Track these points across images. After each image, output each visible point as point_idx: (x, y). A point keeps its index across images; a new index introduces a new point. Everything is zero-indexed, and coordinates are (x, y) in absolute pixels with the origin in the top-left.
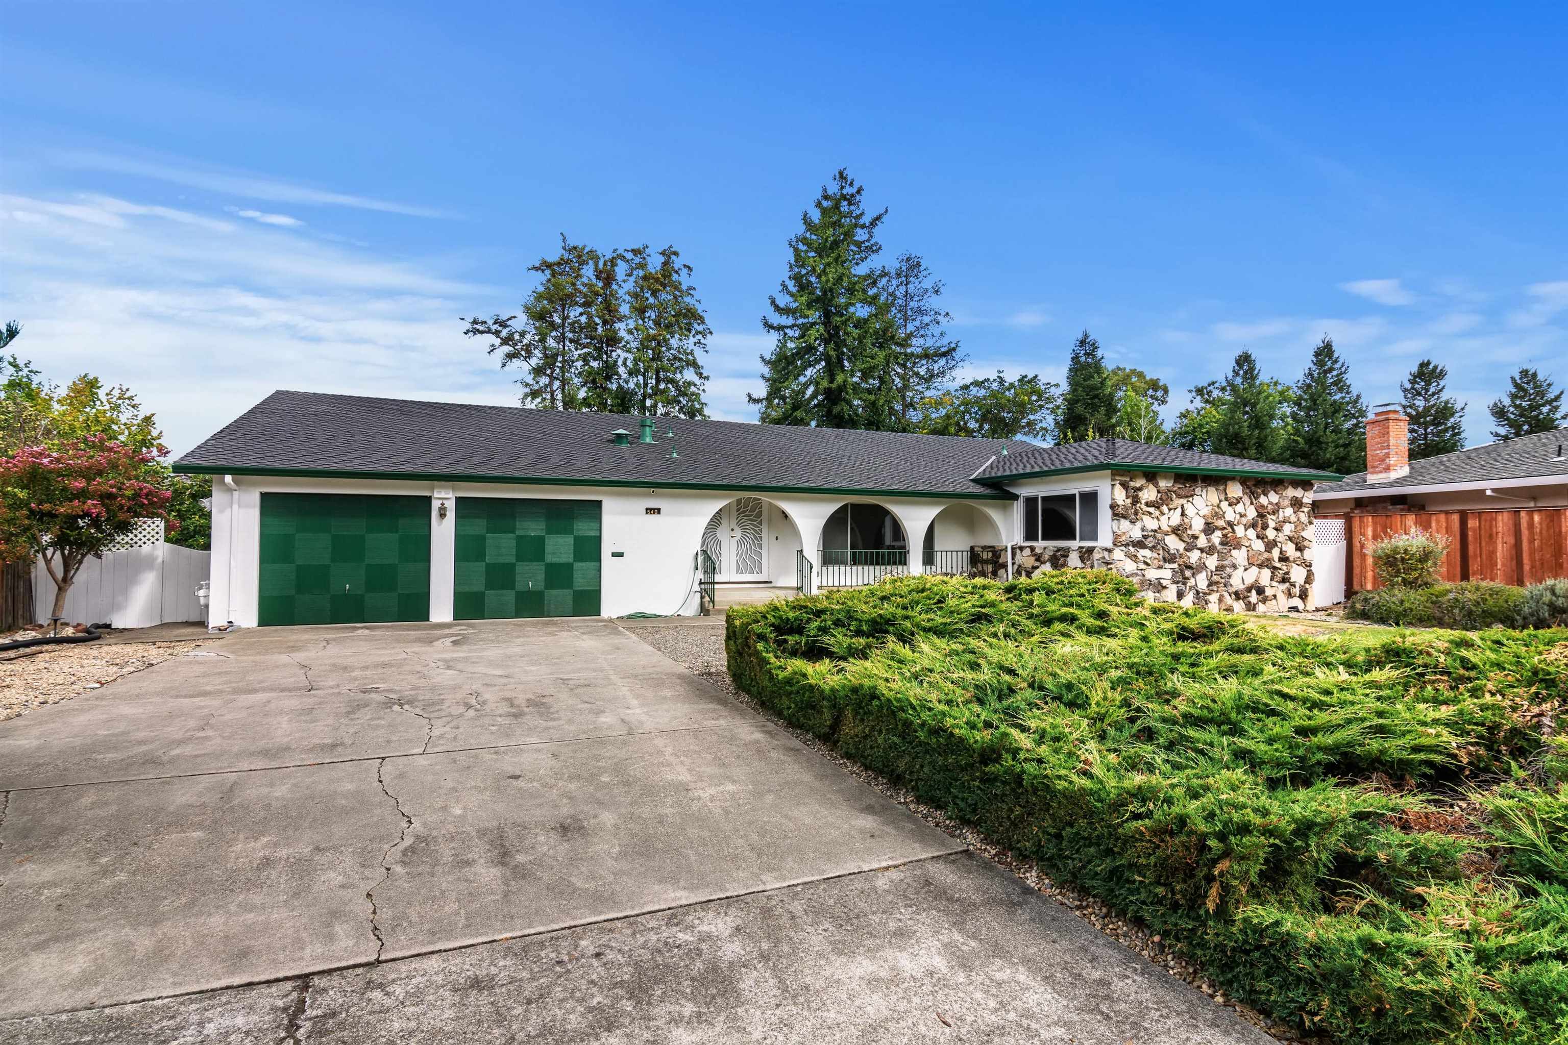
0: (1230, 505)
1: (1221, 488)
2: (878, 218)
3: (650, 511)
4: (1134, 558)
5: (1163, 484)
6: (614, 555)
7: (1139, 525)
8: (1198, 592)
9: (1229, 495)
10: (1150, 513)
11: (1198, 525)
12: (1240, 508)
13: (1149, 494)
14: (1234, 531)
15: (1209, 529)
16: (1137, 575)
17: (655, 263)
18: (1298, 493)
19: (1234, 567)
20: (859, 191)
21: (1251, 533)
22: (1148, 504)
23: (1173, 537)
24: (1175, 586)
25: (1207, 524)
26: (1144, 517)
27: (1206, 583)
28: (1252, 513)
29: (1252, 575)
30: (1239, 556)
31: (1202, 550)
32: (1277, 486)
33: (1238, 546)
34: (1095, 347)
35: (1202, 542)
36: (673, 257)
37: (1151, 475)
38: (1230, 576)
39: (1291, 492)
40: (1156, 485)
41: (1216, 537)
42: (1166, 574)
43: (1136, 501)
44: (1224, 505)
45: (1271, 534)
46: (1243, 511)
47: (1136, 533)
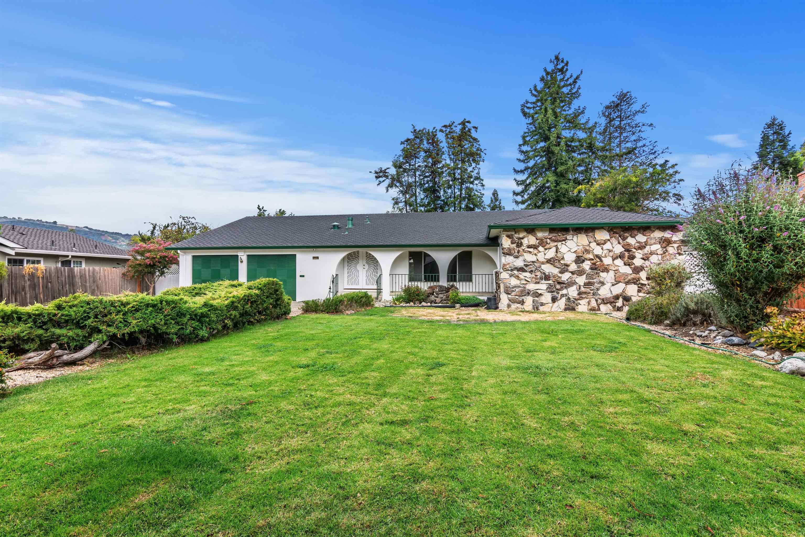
0: (598, 244)
1: (591, 234)
2: (577, 78)
3: (314, 258)
4: (517, 277)
5: (540, 235)
6: (301, 276)
7: (521, 258)
8: (569, 298)
9: (597, 238)
10: (530, 252)
11: (569, 258)
12: (608, 246)
13: (530, 240)
14: (601, 261)
15: (579, 260)
16: (519, 287)
17: (458, 129)
18: (667, 234)
19: (603, 283)
20: (567, 64)
21: (619, 262)
22: (529, 247)
23: (548, 265)
24: (550, 294)
25: (578, 257)
26: (525, 254)
27: (577, 292)
28: (619, 249)
29: (618, 289)
30: (608, 277)
31: (573, 273)
32: (645, 231)
33: (606, 270)
34: (781, 127)
35: (573, 267)
36: (467, 124)
37: (531, 230)
38: (598, 289)
39: (658, 234)
40: (535, 235)
41: (586, 266)
42: (543, 286)
43: (520, 245)
44: (593, 245)
45: (638, 262)
46: (611, 248)
47: (519, 263)
